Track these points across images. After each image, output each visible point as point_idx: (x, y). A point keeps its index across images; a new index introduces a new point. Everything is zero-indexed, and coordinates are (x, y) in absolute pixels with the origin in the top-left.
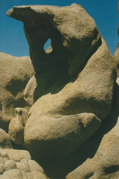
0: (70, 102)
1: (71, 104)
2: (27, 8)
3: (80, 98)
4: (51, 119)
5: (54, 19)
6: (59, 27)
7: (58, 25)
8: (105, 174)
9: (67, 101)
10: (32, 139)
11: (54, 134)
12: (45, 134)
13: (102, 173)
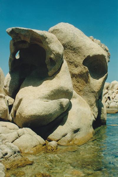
0: (54, 92)
1: (55, 93)
2: (27, 30)
3: (61, 90)
4: (41, 102)
5: (46, 40)
6: (49, 45)
7: (49, 44)
8: (74, 134)
9: (52, 91)
10: (31, 115)
11: (46, 111)
12: (41, 111)
13: (72, 133)
